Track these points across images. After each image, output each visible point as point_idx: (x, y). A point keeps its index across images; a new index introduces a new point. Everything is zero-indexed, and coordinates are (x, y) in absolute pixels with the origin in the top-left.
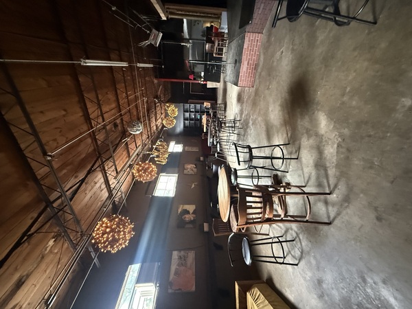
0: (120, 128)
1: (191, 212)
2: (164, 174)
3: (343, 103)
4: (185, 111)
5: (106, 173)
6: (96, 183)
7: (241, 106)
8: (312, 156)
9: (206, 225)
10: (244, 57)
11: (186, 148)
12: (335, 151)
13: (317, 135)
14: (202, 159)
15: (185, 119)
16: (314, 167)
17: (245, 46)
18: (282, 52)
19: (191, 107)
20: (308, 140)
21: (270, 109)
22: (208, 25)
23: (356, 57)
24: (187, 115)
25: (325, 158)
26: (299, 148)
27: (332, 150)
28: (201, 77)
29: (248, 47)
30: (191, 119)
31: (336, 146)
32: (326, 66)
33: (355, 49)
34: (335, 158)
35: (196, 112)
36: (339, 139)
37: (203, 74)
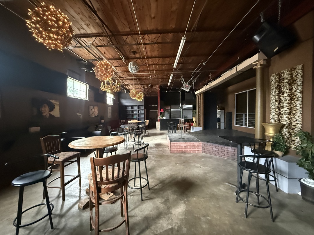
0: (132, 55)
1: (52, 113)
2: (88, 88)
3: (200, 219)
4: (139, 107)
5: (96, 36)
6: (88, 25)
7: (154, 147)
8: (151, 211)
9: (38, 129)
10: (189, 143)
11: (110, 108)
12: (166, 229)
13: (169, 208)
14: (103, 121)
15: (132, 107)
16: (143, 216)
17: (195, 143)
18: (201, 167)
19: (142, 111)
20: (162, 203)
21: (165, 168)
22: (194, 120)
23: (226, 214)
24: (136, 108)
25: (156, 223)
26: (150, 199)
27: (165, 225)
28: (162, 117)
29: (194, 145)
30: (133, 111)
31: (170, 227)
32: (211, 197)
33: (229, 212)
34: (161, 231)
35: (139, 115)
36: (176, 227)
37: (164, 118)
